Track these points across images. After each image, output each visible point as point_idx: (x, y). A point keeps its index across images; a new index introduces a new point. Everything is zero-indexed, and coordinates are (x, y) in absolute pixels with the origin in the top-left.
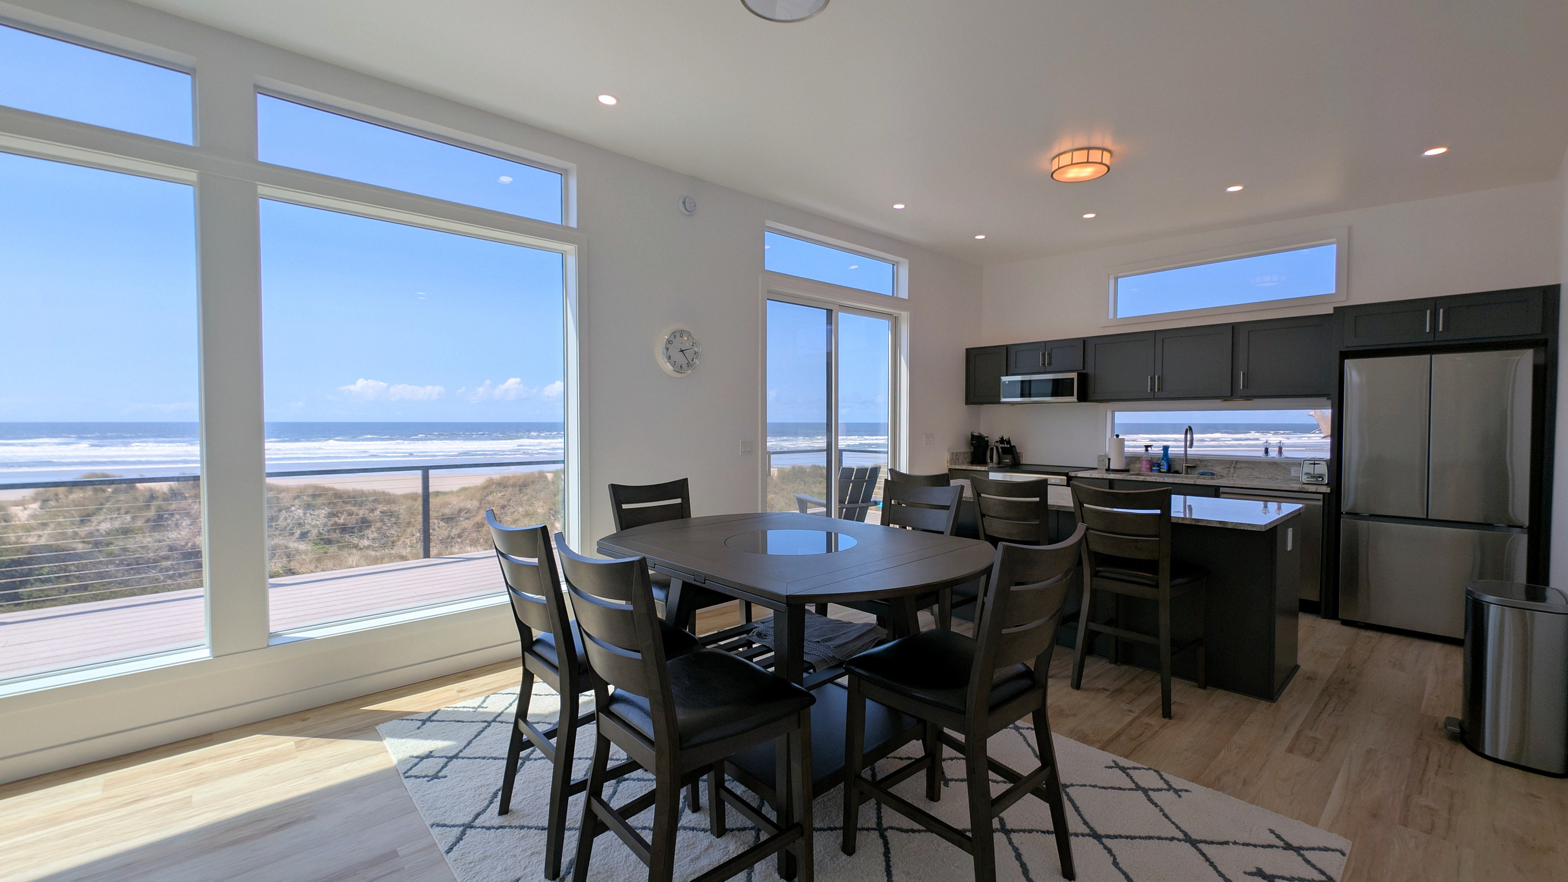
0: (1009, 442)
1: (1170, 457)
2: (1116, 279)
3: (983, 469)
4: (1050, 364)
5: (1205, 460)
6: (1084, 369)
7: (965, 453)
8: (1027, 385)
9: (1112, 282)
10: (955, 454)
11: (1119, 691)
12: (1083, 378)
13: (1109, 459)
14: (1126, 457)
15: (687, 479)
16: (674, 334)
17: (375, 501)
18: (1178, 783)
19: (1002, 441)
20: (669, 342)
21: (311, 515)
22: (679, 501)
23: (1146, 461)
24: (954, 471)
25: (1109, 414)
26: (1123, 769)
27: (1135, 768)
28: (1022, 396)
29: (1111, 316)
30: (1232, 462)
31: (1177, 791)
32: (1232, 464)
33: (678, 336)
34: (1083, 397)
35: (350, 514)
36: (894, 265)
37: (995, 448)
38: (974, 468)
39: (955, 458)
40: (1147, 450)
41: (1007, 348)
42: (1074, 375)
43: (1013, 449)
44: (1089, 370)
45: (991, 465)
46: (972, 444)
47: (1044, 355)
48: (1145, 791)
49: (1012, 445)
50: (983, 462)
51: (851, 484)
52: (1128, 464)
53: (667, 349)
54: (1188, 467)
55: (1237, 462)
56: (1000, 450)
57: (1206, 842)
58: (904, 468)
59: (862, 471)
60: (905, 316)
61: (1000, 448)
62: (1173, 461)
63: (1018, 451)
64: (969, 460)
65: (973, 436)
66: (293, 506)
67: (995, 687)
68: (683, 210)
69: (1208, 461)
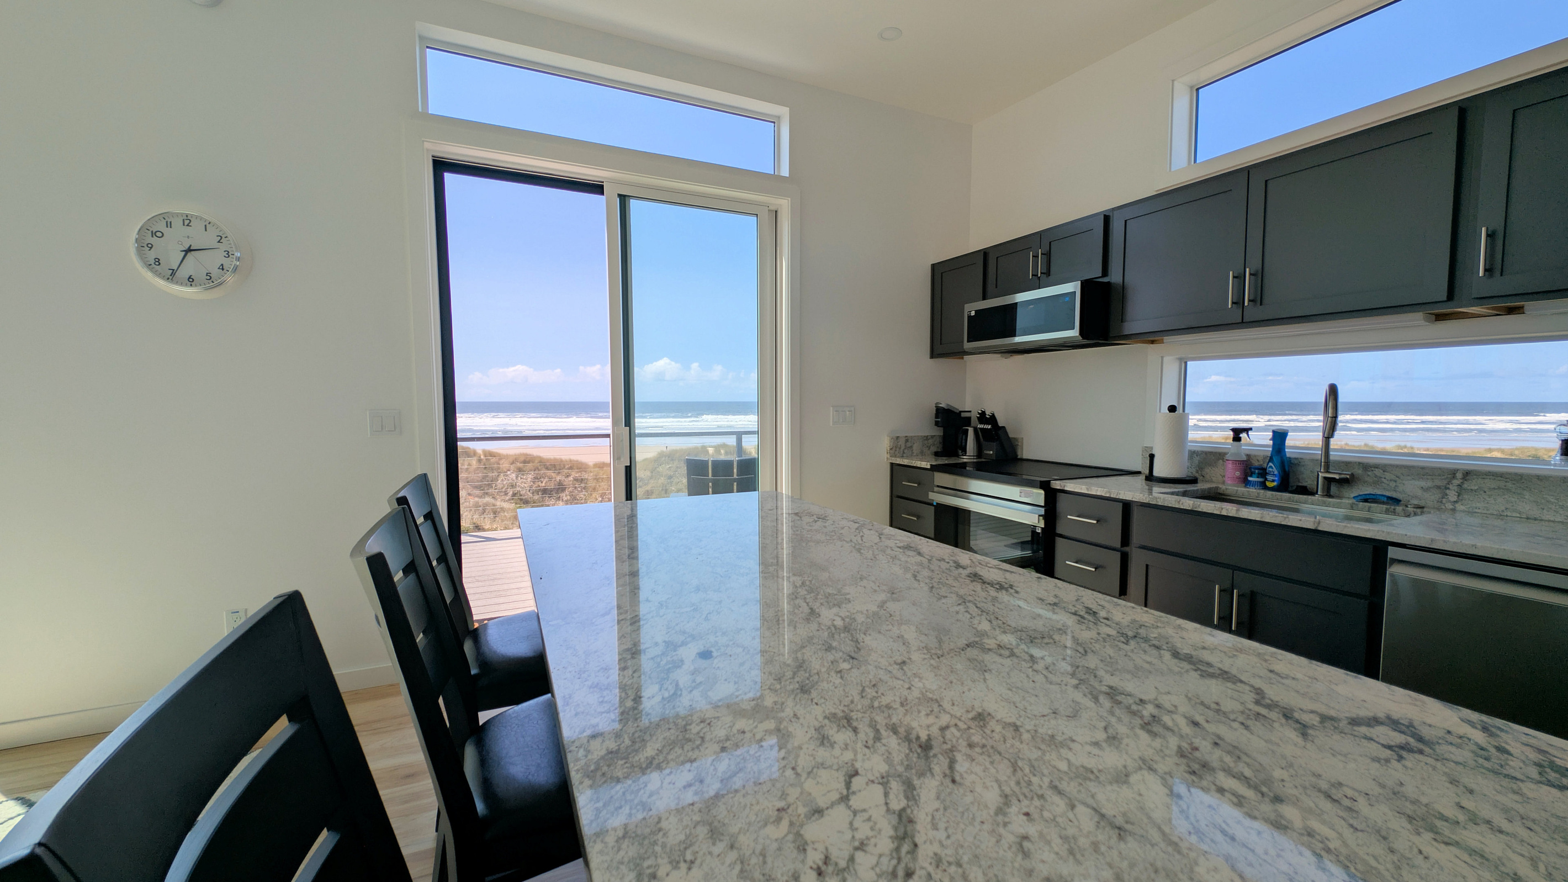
1: (1288, 455)
5: (1376, 466)
7: (925, 438)
9: (1182, 105)
10: (904, 441)
13: (1153, 457)
14: (1193, 454)
17: (570, 468)
19: (982, 417)
21: (521, 478)
23: (1235, 462)
25: (1171, 370)
29: (1180, 163)
30: (1453, 473)
32: (1454, 477)
35: (550, 478)
37: (971, 428)
39: (905, 447)
40: (1237, 439)
41: (985, 253)
43: (1002, 432)
45: (963, 459)
46: (940, 423)
49: (999, 425)
50: (953, 454)
52: (1200, 468)
54: (1329, 481)
55: (1467, 474)
56: (979, 434)
61: (978, 430)
62: (1298, 465)
63: (1011, 435)
64: (934, 448)
65: (941, 410)
66: (509, 470)
69: (1384, 468)
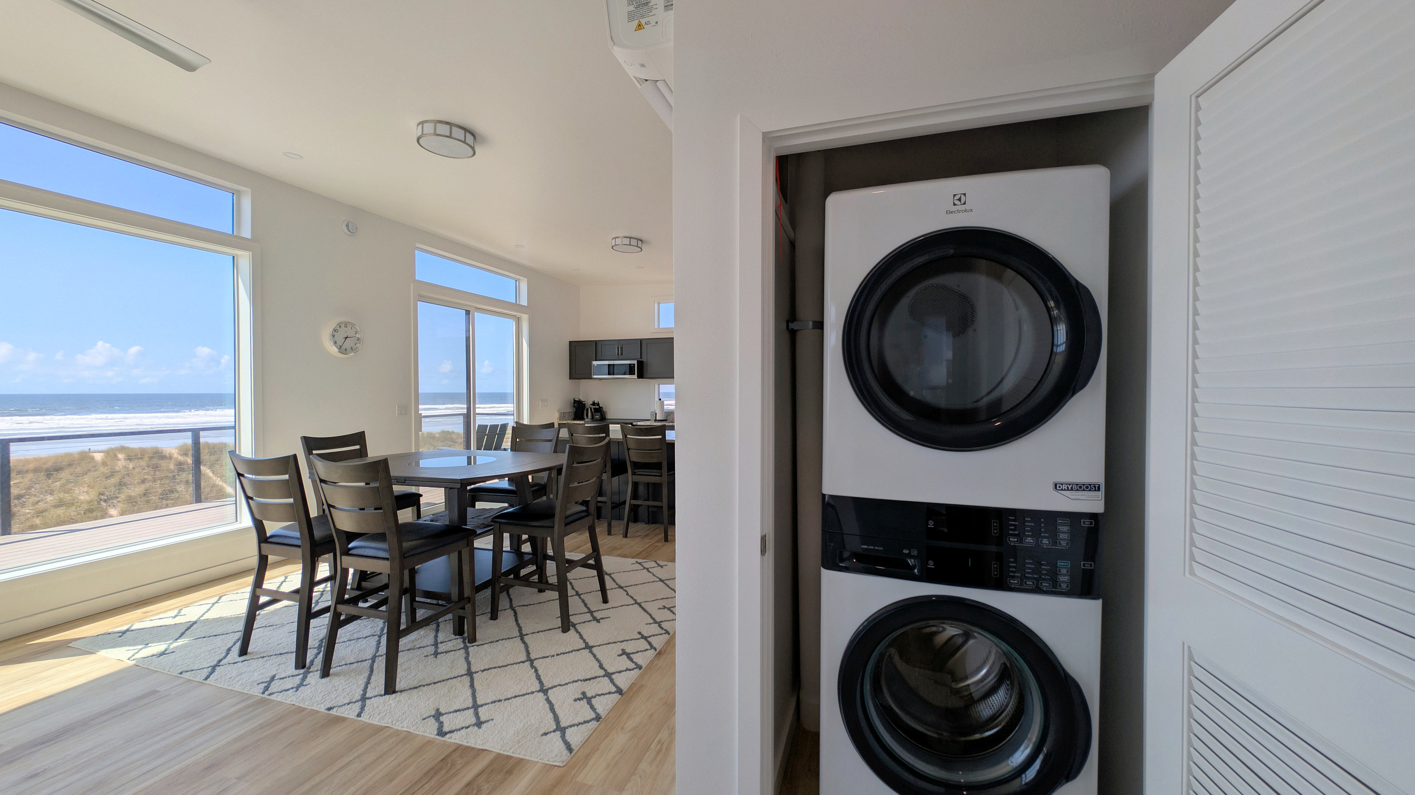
0: (598, 404)
2: (659, 304)
3: (581, 422)
4: (622, 354)
6: (641, 358)
7: (569, 413)
8: (612, 367)
9: (656, 305)
10: (562, 413)
11: (647, 535)
12: (641, 364)
13: (656, 414)
14: (665, 412)
15: (364, 432)
16: (339, 325)
18: (661, 563)
19: (594, 404)
20: (335, 331)
22: (358, 447)
24: (562, 425)
25: (656, 386)
26: (640, 563)
27: (645, 562)
28: (609, 374)
29: (656, 326)
31: (662, 567)
33: (343, 326)
34: (641, 376)
36: (516, 281)
37: (589, 409)
38: (576, 422)
39: (563, 416)
41: (596, 342)
42: (635, 362)
43: (601, 409)
44: (644, 359)
45: (587, 420)
46: (574, 406)
47: (618, 348)
48: (647, 569)
49: (600, 406)
50: (582, 418)
51: (486, 437)
52: (667, 417)
53: (334, 336)
56: (593, 410)
57: (667, 580)
58: (526, 421)
59: (494, 427)
60: (525, 318)
61: (592, 409)
63: (604, 410)
64: (572, 417)
65: (575, 401)
67: (566, 518)
68: (347, 232)
